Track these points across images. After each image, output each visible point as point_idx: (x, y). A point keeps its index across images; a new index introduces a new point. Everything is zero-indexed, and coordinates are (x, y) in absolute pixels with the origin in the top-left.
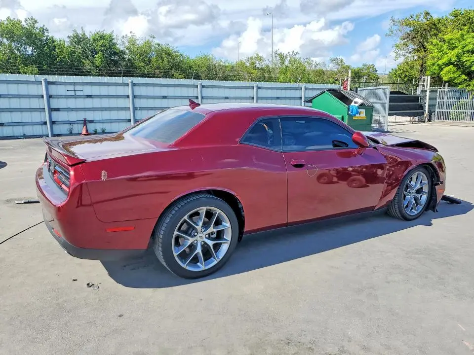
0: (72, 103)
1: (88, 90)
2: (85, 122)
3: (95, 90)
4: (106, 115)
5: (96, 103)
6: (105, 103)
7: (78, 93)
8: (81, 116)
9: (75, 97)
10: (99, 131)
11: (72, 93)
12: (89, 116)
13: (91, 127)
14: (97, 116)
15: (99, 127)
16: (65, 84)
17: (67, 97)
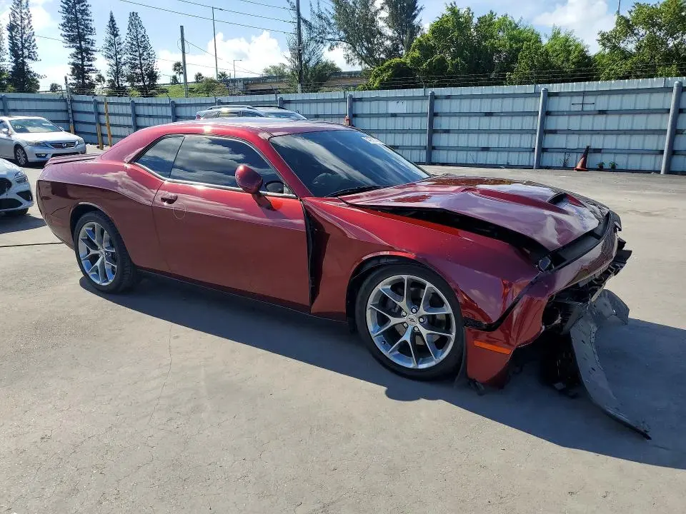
0: (575, 123)
1: (602, 103)
2: (588, 151)
3: (614, 103)
4: (623, 142)
5: (612, 122)
6: (626, 122)
7: (587, 108)
8: (585, 141)
9: (582, 113)
10: (607, 166)
11: (578, 108)
12: (597, 142)
13: (594, 160)
14: (609, 142)
15: (607, 160)
16: (571, 94)
17: (570, 114)
